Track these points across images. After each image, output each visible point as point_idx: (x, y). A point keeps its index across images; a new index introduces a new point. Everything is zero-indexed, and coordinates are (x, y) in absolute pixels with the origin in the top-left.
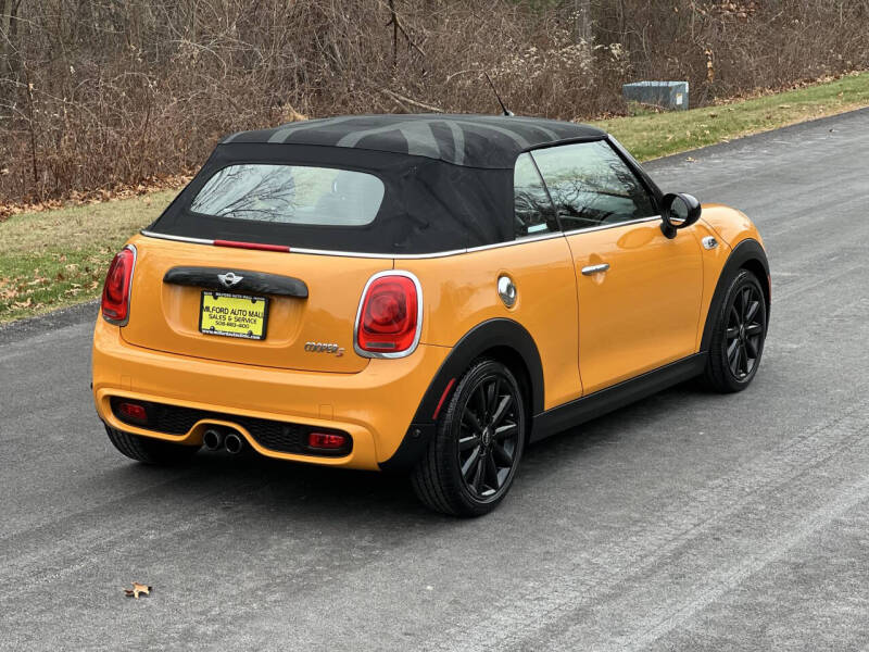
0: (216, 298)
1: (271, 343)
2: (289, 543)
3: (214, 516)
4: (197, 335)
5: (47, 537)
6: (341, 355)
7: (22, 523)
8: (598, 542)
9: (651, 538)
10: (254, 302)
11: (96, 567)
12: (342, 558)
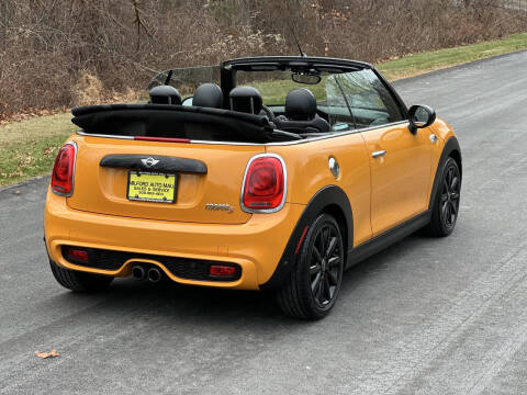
0: (139, 175)
1: (181, 205)
2: (200, 341)
3: (141, 325)
4: (125, 201)
5: (28, 342)
6: (231, 212)
7: (7, 334)
8: (407, 333)
9: (439, 330)
10: (167, 177)
11: (72, 361)
12: (240, 350)
